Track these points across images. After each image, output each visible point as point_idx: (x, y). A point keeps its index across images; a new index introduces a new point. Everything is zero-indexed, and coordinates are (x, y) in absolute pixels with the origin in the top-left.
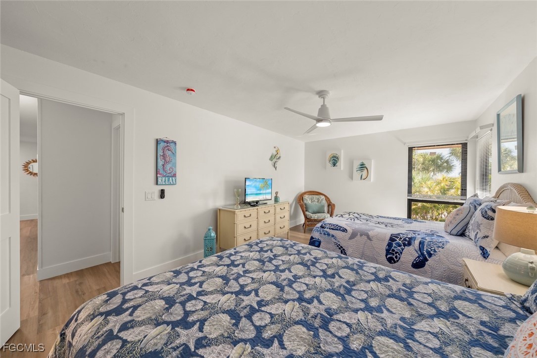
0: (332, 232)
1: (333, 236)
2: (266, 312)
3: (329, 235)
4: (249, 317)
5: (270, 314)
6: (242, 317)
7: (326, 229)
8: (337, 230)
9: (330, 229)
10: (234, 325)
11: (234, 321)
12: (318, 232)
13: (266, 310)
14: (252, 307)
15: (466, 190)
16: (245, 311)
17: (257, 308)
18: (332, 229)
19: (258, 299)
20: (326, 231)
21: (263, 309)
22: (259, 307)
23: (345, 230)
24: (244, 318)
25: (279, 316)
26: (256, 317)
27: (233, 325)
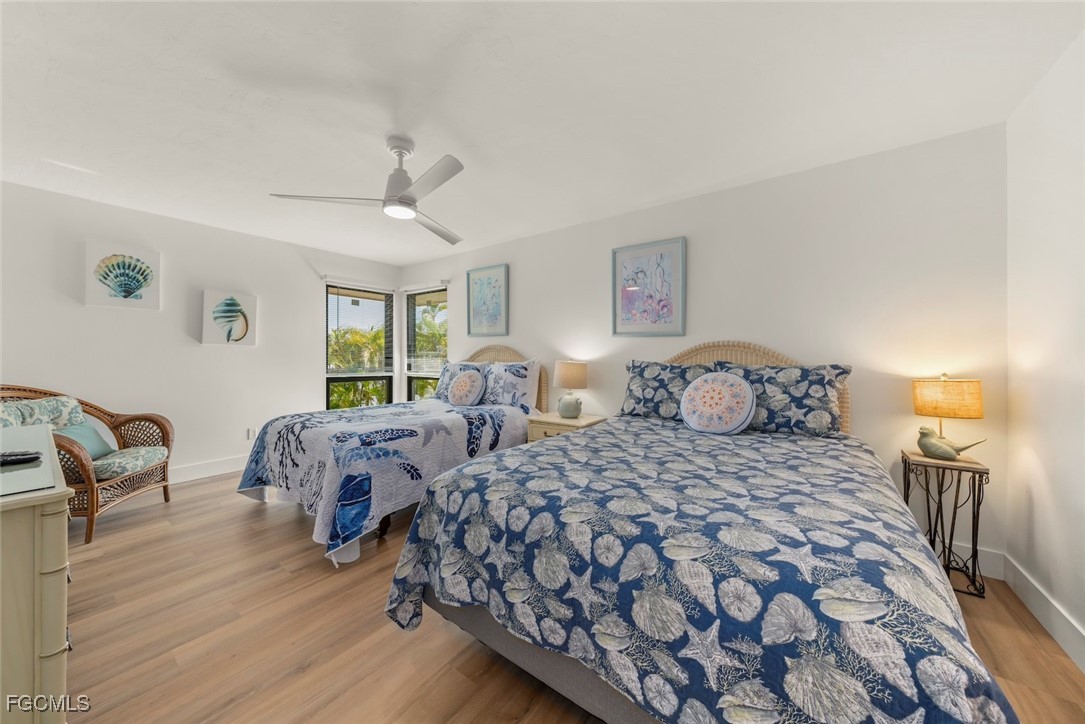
0: (391, 446)
1: (396, 452)
2: (716, 595)
3: (386, 454)
4: (753, 630)
5: (716, 584)
6: (764, 647)
7: (378, 445)
8: (400, 437)
9: (385, 441)
10: (796, 655)
11: (786, 658)
12: (361, 457)
13: (714, 598)
14: (724, 637)
15: (392, 358)
16: (744, 647)
17: (718, 622)
18: (391, 439)
19: (692, 631)
20: (380, 449)
21: (712, 608)
22: (715, 618)
23: (412, 434)
24: (765, 640)
25: (713, 565)
26: (745, 613)
27: (799, 656)
